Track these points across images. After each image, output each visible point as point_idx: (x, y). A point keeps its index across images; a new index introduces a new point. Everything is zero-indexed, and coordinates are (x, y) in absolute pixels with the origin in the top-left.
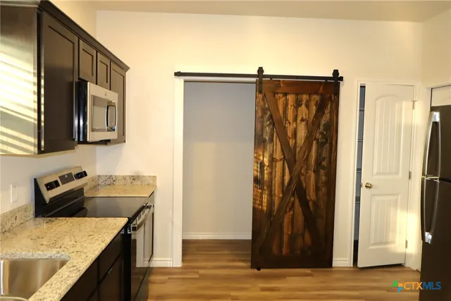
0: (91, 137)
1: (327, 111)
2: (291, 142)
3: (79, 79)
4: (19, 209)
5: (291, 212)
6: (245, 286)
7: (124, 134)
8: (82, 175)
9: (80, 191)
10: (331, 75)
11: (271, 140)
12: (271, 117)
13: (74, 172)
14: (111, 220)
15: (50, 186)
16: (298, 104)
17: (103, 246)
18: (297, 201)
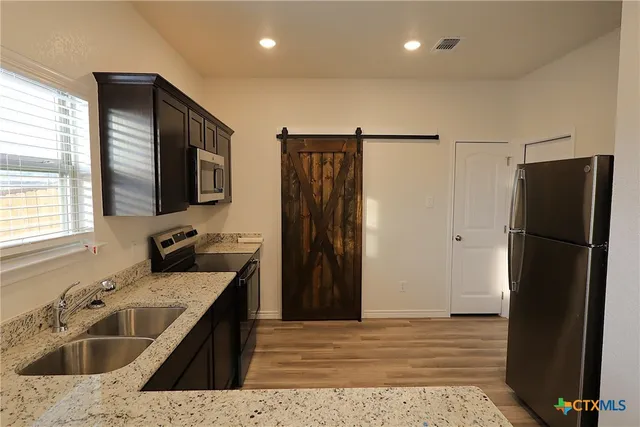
0: (201, 198)
1: (352, 168)
2: (317, 200)
3: (189, 145)
4: (139, 265)
5: (320, 267)
6: (347, 336)
7: (230, 194)
8: (193, 233)
9: (191, 247)
10: (354, 133)
11: (298, 198)
12: (296, 175)
13: (186, 231)
14: (221, 274)
15: (166, 244)
16: (322, 163)
17: (216, 296)
18: (325, 257)
